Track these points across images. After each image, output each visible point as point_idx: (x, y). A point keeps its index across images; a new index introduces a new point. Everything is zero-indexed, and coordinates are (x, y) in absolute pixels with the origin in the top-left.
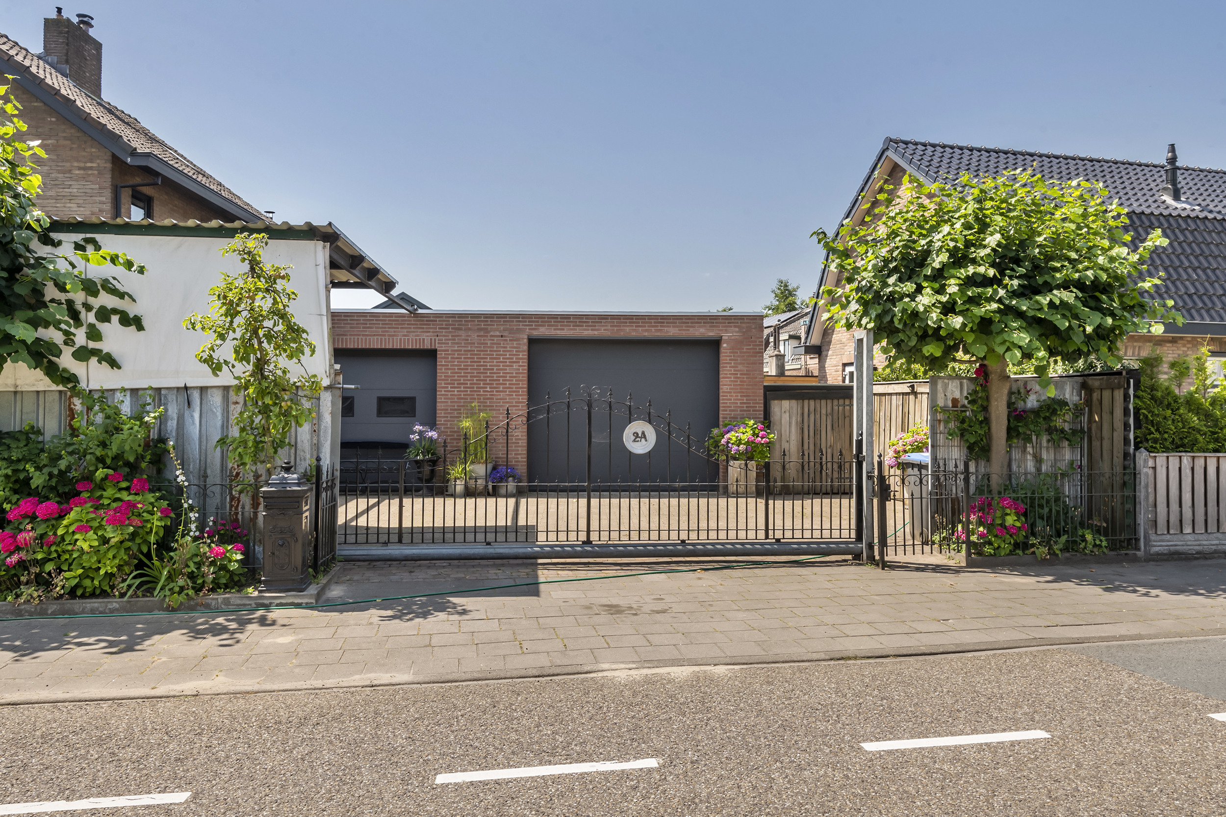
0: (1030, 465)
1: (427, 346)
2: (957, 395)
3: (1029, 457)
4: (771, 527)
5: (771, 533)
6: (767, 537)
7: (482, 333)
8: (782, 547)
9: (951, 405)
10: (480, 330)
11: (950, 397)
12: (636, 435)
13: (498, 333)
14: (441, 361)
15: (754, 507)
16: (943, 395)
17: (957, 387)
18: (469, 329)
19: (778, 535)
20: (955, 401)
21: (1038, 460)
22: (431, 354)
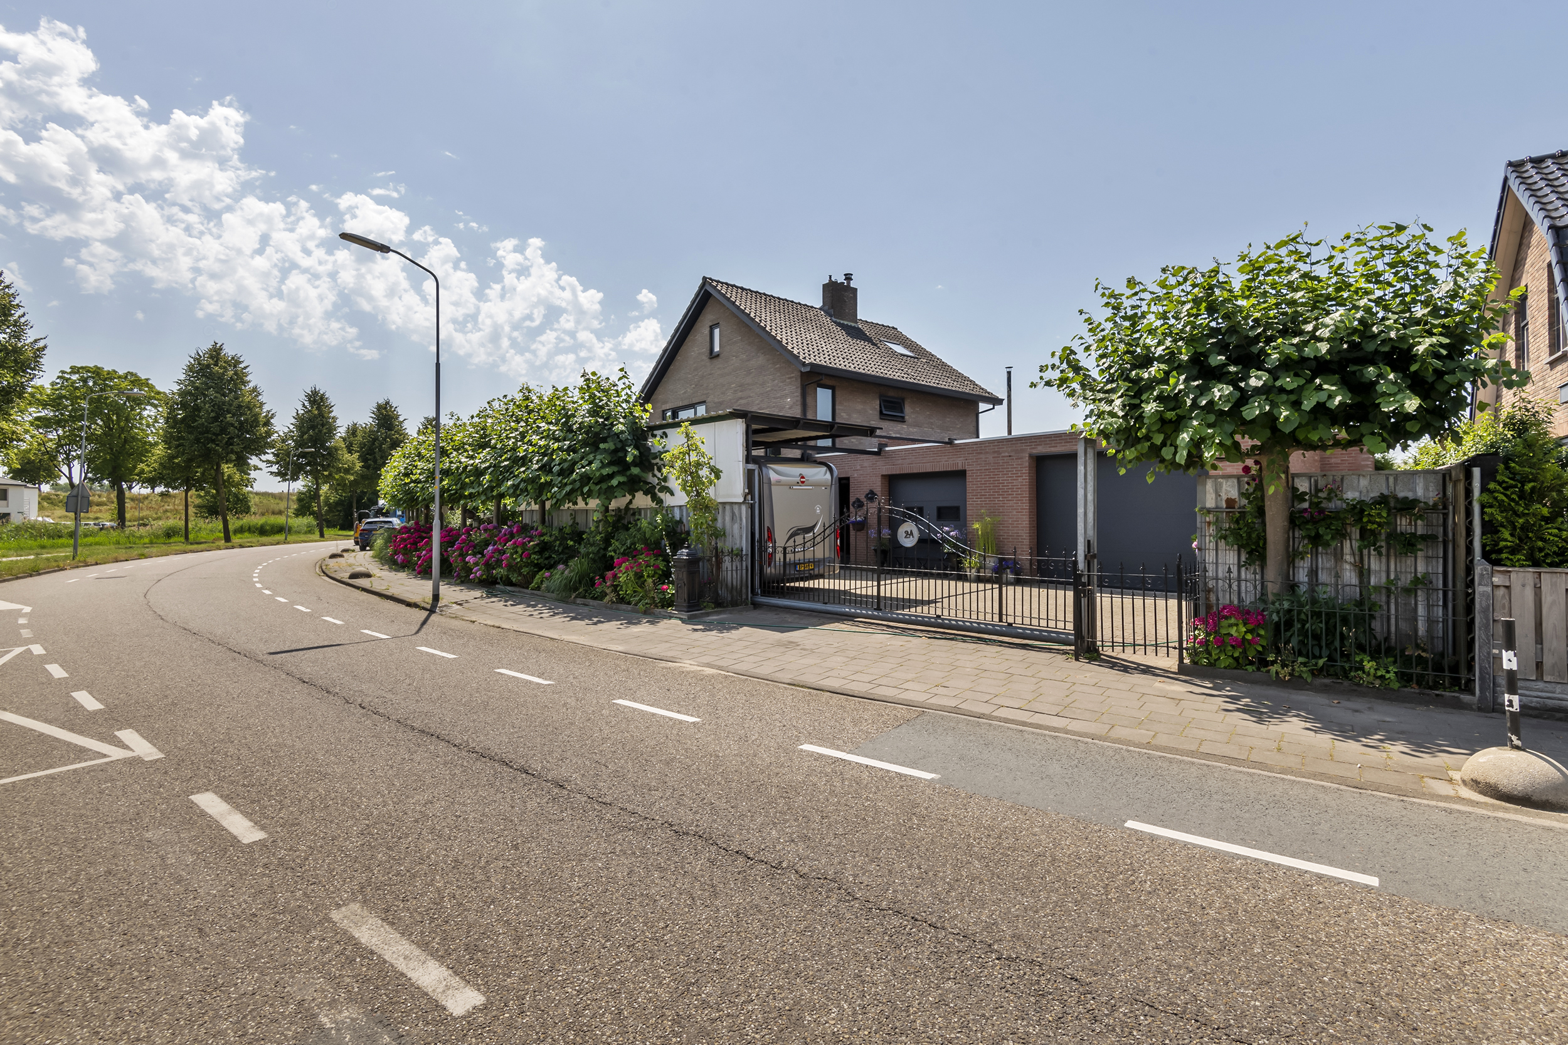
0: (1350, 576)
1: (960, 468)
2: (1234, 494)
3: (1348, 567)
4: (1004, 612)
5: (1004, 617)
6: (1001, 620)
7: (996, 455)
8: (1013, 631)
9: (1225, 506)
10: (995, 452)
11: (1224, 497)
12: (906, 532)
13: (1007, 454)
14: (969, 479)
15: (990, 592)
16: (1213, 496)
17: (1233, 487)
18: (987, 453)
19: (1010, 620)
20: (1230, 502)
21: (1363, 573)
22: (961, 474)
